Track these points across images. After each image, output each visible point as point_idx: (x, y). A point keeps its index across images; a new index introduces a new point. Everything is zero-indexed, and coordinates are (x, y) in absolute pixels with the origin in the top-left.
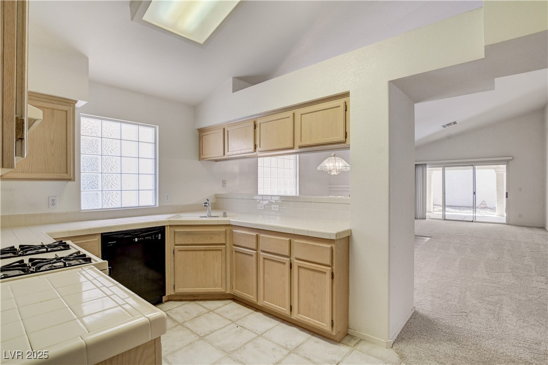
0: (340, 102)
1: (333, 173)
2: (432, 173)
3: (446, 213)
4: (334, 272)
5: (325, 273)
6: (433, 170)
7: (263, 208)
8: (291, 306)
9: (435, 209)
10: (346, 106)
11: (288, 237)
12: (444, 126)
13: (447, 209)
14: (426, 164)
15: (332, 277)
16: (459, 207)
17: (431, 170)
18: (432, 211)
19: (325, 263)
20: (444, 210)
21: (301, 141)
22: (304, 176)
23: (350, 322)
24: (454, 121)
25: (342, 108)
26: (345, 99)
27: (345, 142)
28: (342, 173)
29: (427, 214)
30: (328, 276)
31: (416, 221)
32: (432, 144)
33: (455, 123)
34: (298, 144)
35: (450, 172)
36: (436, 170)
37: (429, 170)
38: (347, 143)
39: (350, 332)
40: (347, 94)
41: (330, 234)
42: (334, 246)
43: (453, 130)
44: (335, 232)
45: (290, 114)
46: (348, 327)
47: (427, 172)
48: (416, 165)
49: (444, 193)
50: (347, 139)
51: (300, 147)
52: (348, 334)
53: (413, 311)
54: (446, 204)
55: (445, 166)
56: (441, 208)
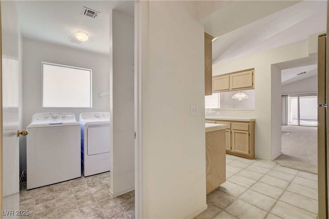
0: (251, 72)
1: (239, 100)
2: (291, 100)
3: (300, 123)
4: (250, 133)
5: (246, 134)
6: (292, 99)
7: (212, 114)
8: (231, 147)
9: (294, 121)
10: (253, 73)
11: (229, 122)
12: (298, 75)
13: (301, 121)
14: (287, 95)
15: (249, 135)
16: (310, 120)
17: (291, 99)
18: (292, 122)
19: (246, 130)
20: (299, 122)
21: (233, 87)
22: (222, 102)
23: (255, 153)
24: (304, 72)
25: (251, 74)
26: (252, 71)
27: (252, 87)
28: (244, 100)
29: (288, 123)
30: (247, 135)
31: (282, 126)
32: (291, 84)
33: (305, 73)
34: (231, 88)
35: (302, 99)
36: (294, 98)
37: (289, 99)
38: (253, 87)
39: (255, 157)
40: (253, 69)
41: (248, 120)
42: (249, 124)
43: (304, 76)
44: (250, 119)
45: (228, 76)
46: (254, 155)
47: (288, 100)
48: (282, 96)
49: (299, 111)
50: (253, 86)
51: (232, 89)
52: (254, 158)
53: (281, 154)
54: (300, 119)
55: (300, 96)
56: (297, 121)
